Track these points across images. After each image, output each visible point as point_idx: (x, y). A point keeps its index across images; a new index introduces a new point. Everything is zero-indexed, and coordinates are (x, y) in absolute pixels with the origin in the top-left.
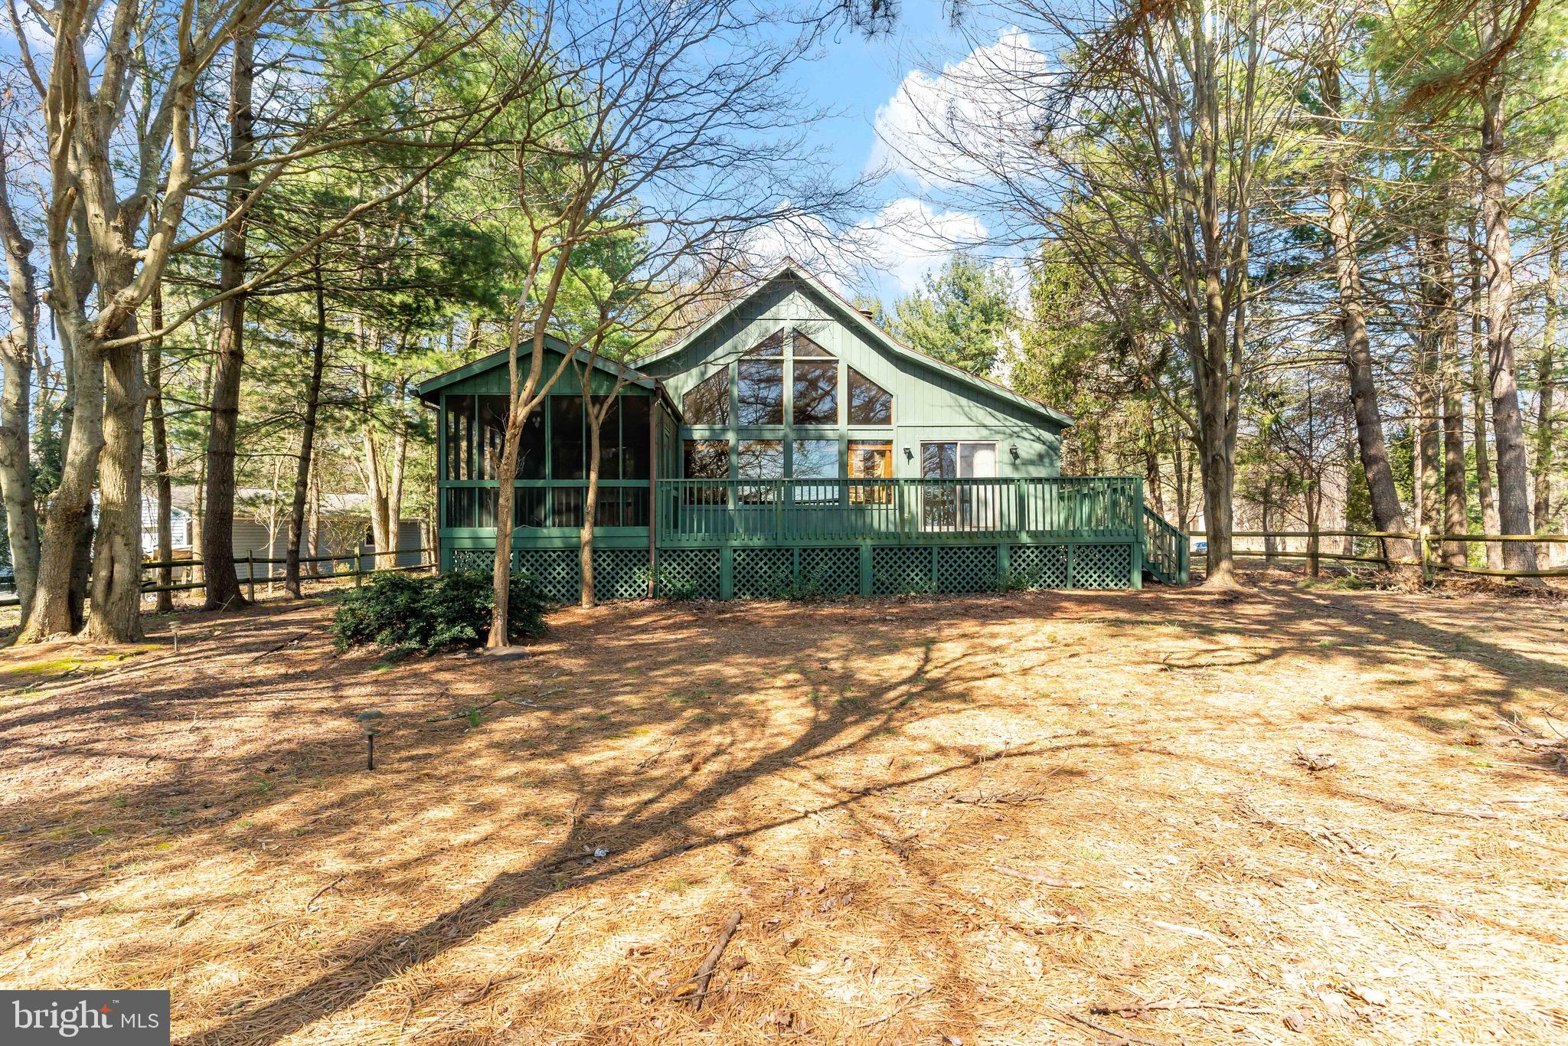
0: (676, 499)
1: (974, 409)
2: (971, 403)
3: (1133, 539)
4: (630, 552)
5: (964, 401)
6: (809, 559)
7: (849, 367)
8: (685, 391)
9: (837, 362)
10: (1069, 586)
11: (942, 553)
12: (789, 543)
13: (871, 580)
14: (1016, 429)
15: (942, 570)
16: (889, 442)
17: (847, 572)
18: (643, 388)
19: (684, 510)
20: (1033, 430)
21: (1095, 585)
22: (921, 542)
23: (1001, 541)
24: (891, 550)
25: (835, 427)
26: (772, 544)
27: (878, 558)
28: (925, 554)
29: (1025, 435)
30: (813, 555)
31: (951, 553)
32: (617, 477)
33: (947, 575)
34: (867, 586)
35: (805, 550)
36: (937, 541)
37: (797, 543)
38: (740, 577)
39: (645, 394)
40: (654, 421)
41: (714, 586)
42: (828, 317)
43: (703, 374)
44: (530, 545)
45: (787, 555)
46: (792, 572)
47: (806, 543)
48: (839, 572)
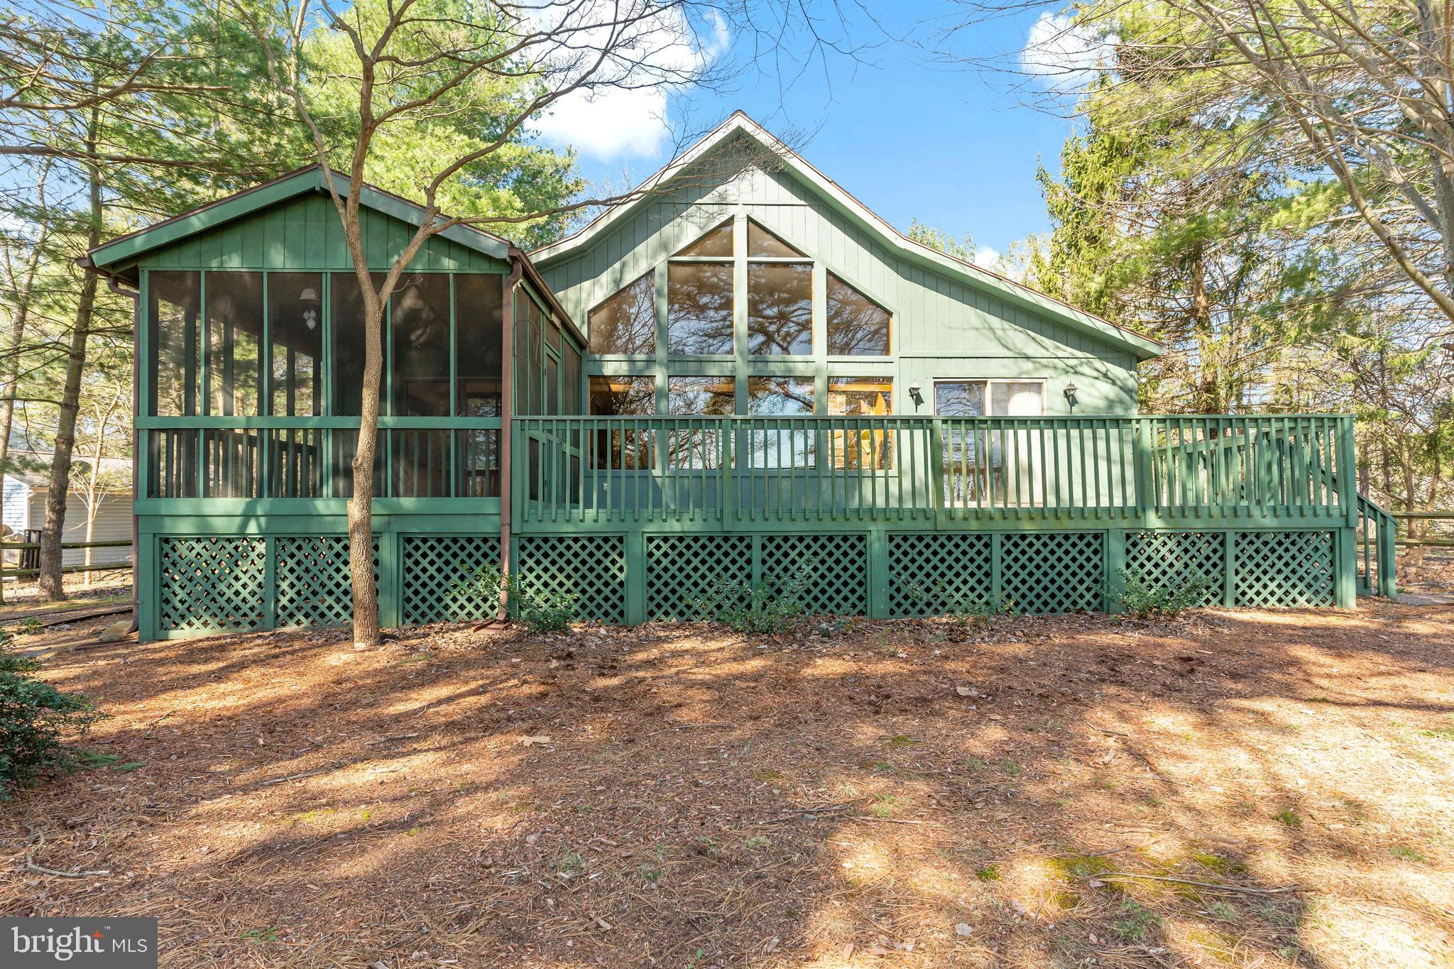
0: (575, 459)
1: (1011, 333)
2: (1006, 325)
3: (1341, 523)
4: (470, 541)
5: (995, 322)
6: (778, 554)
7: (829, 273)
8: (592, 305)
9: (811, 264)
10: (1229, 603)
11: (1009, 545)
12: (744, 527)
13: (887, 590)
14: (1072, 362)
15: (1009, 574)
16: (889, 380)
17: (845, 576)
18: (490, 259)
19: (589, 477)
20: (1098, 364)
21: (1273, 600)
22: (974, 525)
23: (1110, 524)
24: (920, 539)
25: (809, 358)
26: (714, 527)
27: (898, 554)
28: (979, 546)
29: (1085, 369)
30: (786, 547)
31: (1023, 545)
32: (447, 414)
33: (1016, 582)
34: (879, 601)
35: (771, 539)
36: (1001, 525)
37: (757, 527)
38: (659, 584)
39: (495, 270)
40: (509, 316)
41: (614, 599)
42: (796, 200)
43: (617, 282)
44: (296, 528)
45: (741, 547)
46: (749, 577)
47: (773, 527)
48: (830, 577)
